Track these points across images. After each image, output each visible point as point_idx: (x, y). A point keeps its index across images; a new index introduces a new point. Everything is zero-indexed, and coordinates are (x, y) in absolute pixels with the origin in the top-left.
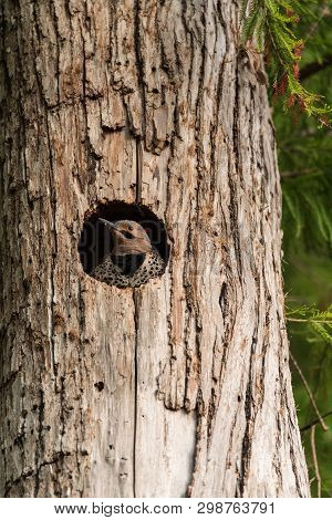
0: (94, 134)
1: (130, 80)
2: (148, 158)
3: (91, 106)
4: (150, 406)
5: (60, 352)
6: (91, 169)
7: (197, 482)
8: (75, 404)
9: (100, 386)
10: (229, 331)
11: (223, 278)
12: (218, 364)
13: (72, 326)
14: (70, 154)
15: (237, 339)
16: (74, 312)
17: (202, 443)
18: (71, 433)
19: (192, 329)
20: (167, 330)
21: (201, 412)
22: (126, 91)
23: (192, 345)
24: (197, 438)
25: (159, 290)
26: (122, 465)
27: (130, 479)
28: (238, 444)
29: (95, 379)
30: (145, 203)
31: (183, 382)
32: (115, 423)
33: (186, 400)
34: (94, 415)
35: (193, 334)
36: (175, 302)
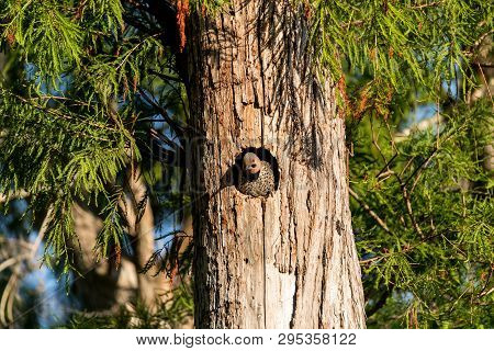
0: (238, 106)
1: (256, 74)
2: (267, 119)
3: (236, 88)
4: (272, 271)
5: (226, 240)
6: (237, 128)
7: (297, 316)
8: (233, 273)
9: (247, 261)
10: (312, 220)
11: (309, 188)
12: (307, 241)
13: (231, 225)
14: (227, 118)
15: (317, 223)
16: (232, 216)
17: (300, 291)
18: (233, 290)
19: (292, 224)
20: (279, 226)
21: (299, 272)
22: (254, 80)
23: (292, 234)
24: (297, 288)
25: (275, 200)
26: (259, 309)
27: (263, 317)
28: (319, 285)
29: (243, 257)
30: (266, 148)
31: (288, 256)
32: (254, 283)
33: (290, 266)
34: (243, 279)
35: (293, 226)
36: (283, 208)
